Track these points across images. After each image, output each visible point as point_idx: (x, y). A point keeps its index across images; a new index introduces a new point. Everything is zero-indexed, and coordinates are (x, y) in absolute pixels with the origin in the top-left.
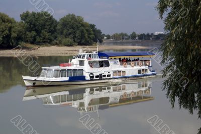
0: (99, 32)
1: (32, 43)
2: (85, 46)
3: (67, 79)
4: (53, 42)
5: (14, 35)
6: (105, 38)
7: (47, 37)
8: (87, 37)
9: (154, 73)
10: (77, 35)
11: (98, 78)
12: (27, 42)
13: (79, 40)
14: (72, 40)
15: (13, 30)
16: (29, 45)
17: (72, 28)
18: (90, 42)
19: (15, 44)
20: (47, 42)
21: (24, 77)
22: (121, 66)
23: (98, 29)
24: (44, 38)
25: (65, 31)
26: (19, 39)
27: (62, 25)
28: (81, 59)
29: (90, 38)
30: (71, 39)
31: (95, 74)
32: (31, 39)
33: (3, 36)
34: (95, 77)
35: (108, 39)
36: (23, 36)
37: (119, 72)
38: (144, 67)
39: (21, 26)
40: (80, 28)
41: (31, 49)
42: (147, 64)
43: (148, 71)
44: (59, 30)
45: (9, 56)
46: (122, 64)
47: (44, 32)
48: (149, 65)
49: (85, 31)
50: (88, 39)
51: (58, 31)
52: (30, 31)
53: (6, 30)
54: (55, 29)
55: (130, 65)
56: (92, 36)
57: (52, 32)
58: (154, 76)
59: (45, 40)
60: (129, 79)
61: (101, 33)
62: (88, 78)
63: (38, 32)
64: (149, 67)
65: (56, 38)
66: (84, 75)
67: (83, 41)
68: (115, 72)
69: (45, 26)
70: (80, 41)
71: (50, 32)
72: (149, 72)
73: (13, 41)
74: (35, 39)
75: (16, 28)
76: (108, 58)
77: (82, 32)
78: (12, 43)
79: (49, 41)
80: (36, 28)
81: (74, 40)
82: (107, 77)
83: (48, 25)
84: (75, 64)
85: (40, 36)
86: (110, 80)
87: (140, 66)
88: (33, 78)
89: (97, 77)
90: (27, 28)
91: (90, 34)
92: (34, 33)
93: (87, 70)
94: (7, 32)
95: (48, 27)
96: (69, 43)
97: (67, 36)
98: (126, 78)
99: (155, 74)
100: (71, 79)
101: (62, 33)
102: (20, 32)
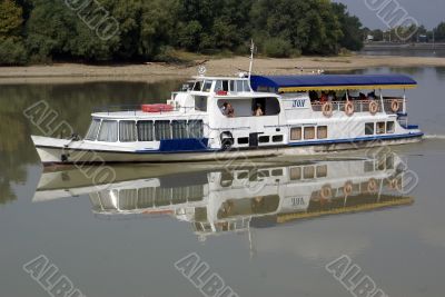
0: (355, 22)
1: (192, 49)
2: (320, 58)
3: (155, 145)
4: (242, 48)
5: (148, 29)
6: (370, 37)
7: (227, 35)
8: (324, 35)
9: (413, 131)
10: (300, 30)
11: (247, 145)
12: (178, 46)
13: (304, 44)
14: (286, 44)
15: (145, 17)
16: (184, 55)
17: (289, 12)
18: (331, 47)
19: (149, 51)
20: (227, 47)
21: (37, 140)
22: (315, 113)
23: (351, 15)
24: (219, 39)
25: (271, 21)
26: (160, 38)
27: (263, 5)
28: (200, 93)
29: (333, 38)
30: (285, 39)
31: (237, 135)
32: (188, 41)
33: (123, 32)
34: (236, 141)
35: (375, 39)
36: (170, 33)
37: (309, 128)
38: (383, 117)
39: (166, 8)
40: (309, 14)
41: (188, 64)
42: (395, 109)
43: (397, 125)
44: (256, 17)
45: (137, 79)
46: (317, 109)
47: (219, 23)
48: (401, 109)
49: (320, 21)
50: (327, 41)
51: (253, 21)
52: (187, 20)
53: (129, 16)
54: (245, 14)
55: (343, 110)
56: (338, 33)
57: (239, 22)
58: (414, 141)
59: (222, 42)
60: (338, 147)
61: (360, 25)
62: (216, 144)
63: (206, 23)
64: (400, 115)
65: (248, 37)
66: (205, 135)
67: (315, 45)
68: (295, 129)
69: (222, 7)
70: (308, 46)
71: (233, 22)
72: (398, 130)
73: (145, 43)
74: (197, 41)
75: (154, 11)
76: (276, 92)
77: (313, 22)
78: (144, 50)
79: (231, 44)
80: (201, 11)
81: (293, 43)
82: (271, 143)
83: (229, 6)
84: (182, 106)
85: (210, 33)
86: (280, 151)
87: (373, 114)
88: (61, 143)
89: (241, 141)
90: (179, 14)
91: (332, 28)
92: (195, 25)
93: (214, 123)
94: (131, 21)
95: (229, 11)
96: (280, 51)
97: (275, 32)
98: (328, 144)
99: (419, 136)
100: (167, 146)
101: (263, 24)
102: (162, 22)
